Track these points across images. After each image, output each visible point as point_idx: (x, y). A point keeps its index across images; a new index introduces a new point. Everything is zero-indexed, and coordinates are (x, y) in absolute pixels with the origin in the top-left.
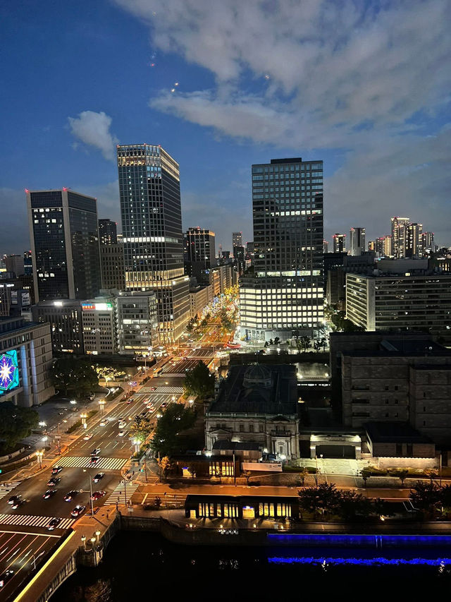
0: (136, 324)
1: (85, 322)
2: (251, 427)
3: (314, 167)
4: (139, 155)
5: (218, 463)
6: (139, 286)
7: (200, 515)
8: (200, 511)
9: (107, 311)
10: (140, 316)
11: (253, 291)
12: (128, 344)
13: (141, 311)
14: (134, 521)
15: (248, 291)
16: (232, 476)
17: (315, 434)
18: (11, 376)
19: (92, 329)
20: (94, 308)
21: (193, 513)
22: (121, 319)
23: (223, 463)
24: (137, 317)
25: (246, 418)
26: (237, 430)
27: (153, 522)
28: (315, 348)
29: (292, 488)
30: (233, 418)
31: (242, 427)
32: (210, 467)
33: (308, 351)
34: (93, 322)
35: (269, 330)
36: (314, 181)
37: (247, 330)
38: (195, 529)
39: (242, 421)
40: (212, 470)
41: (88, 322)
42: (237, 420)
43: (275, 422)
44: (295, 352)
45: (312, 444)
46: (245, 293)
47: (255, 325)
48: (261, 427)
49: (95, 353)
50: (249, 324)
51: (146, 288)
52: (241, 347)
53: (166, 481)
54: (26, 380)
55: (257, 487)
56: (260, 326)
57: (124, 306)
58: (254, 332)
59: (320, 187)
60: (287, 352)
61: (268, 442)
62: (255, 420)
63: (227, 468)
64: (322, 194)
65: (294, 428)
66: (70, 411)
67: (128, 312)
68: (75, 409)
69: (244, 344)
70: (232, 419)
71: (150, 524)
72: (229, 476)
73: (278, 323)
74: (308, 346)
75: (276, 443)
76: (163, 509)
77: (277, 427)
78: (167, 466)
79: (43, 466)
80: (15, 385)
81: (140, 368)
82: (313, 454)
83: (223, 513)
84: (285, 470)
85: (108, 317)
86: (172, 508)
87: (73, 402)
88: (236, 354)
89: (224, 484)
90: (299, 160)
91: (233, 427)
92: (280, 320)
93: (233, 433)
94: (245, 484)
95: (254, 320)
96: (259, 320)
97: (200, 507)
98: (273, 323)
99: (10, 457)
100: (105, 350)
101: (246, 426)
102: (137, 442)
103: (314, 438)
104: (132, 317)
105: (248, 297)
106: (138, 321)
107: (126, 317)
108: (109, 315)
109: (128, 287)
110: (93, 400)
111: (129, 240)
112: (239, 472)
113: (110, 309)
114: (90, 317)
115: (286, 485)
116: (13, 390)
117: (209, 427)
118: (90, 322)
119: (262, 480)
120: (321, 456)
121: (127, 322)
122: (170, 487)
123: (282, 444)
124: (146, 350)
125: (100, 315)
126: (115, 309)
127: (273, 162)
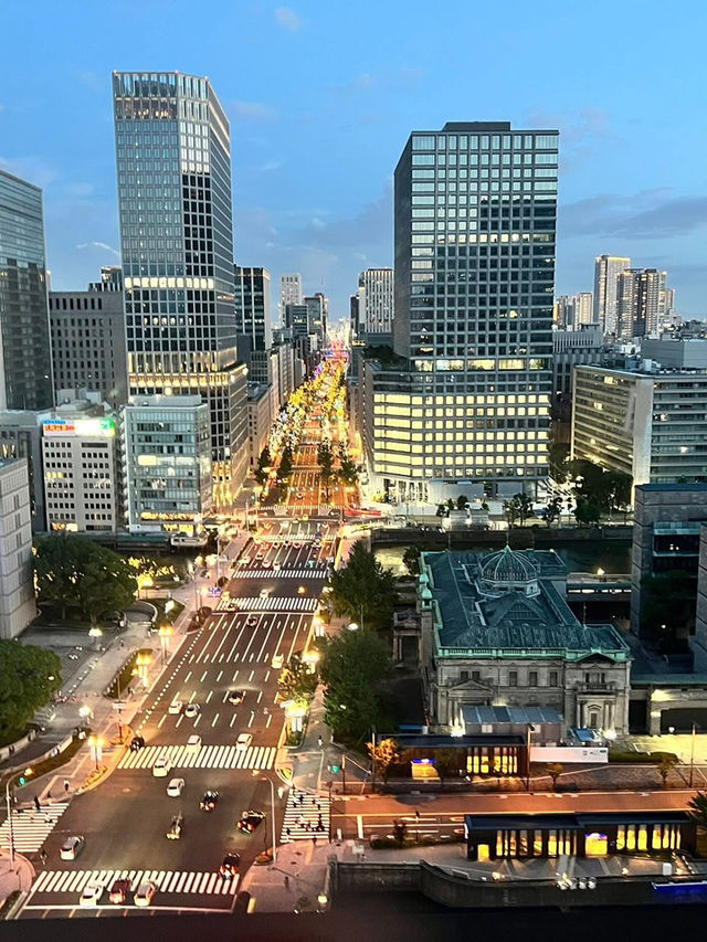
0: (166, 466)
1: (51, 460)
2: (534, 676)
3: (541, 143)
4: (164, 95)
5: (485, 750)
6: (159, 384)
7: (499, 853)
8: (499, 847)
10: (177, 450)
11: (404, 399)
12: (147, 509)
13: (179, 438)
14: (363, 871)
15: (392, 398)
16: (513, 775)
17: (662, 687)
19: (65, 475)
20: (72, 429)
21: (483, 850)
22: (134, 453)
23: (497, 750)
24: (171, 450)
25: (526, 659)
26: (503, 683)
27: (406, 872)
28: (544, 519)
29: (644, 794)
30: (498, 658)
31: (514, 675)
32: (469, 759)
33: (529, 522)
34: (67, 460)
35: (437, 478)
36: (539, 173)
37: (387, 482)
38: (500, 881)
39: (513, 665)
40: (474, 764)
41: (56, 460)
42: (503, 662)
43: (584, 666)
44: (502, 525)
45: (653, 706)
46: (386, 404)
47: (407, 471)
48: (554, 675)
49: (73, 527)
50: (391, 469)
51: (174, 389)
52: (383, 516)
53: (385, 791)
55: (574, 795)
56: (418, 472)
57: (141, 427)
58: (402, 485)
59: (551, 186)
60: (487, 527)
61: (568, 706)
62: (541, 663)
63: (505, 758)
64: (555, 201)
65: (622, 678)
66: (89, 651)
67: (148, 439)
68: (98, 647)
69: (386, 509)
70: (493, 662)
71: (398, 878)
72: (508, 775)
73: (456, 467)
74: (532, 514)
75: (586, 707)
76: (411, 845)
77: (588, 675)
78: (394, 759)
79: (101, 768)
81: (199, 560)
82: (656, 727)
83: (545, 846)
84: (612, 759)
85: (103, 451)
86: (428, 843)
87: (95, 632)
88: (381, 530)
89: (507, 789)
90: (502, 128)
91: (495, 676)
92: (459, 460)
93: (497, 690)
94: (548, 790)
95: (406, 459)
96: (418, 461)
97: (499, 839)
98: (445, 467)
99: (11, 751)
100: (97, 522)
101: (523, 675)
102: (295, 710)
103: (659, 696)
104: (158, 451)
105: (391, 410)
106: (170, 459)
107: (143, 451)
108: (105, 445)
109: (133, 385)
110: (125, 629)
111: (137, 282)
112: (525, 767)
113: (109, 433)
114: (61, 450)
115: (630, 789)
117: (445, 677)
118: (61, 460)
119: (578, 781)
120: (671, 729)
121: (147, 460)
122: (397, 800)
123: (593, 707)
124: (188, 520)
125: (83, 445)
126: (119, 432)
127: (453, 129)
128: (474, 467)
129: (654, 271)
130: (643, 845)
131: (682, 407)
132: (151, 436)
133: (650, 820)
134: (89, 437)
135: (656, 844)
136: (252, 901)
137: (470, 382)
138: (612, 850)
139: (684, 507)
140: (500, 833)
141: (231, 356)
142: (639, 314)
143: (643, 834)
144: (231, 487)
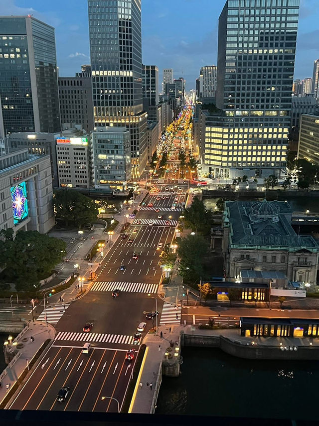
0: (110, 159)
1: (60, 155)
2: (274, 258)
3: (291, 3)
5: (250, 289)
6: (108, 121)
7: (255, 334)
8: (255, 331)
9: (82, 146)
10: (115, 152)
11: (220, 130)
12: (102, 179)
13: (117, 147)
14: (195, 338)
15: (214, 129)
16: (262, 301)
18: (23, 206)
19: (66, 162)
20: (69, 141)
21: (248, 332)
22: (97, 153)
23: (256, 290)
24: (113, 152)
25: (270, 250)
26: (260, 260)
27: (213, 339)
28: (283, 187)
30: (258, 250)
31: (265, 257)
32: (243, 293)
33: (276, 188)
34: (67, 156)
35: (232, 168)
36: (289, 19)
37: (210, 169)
38: (255, 345)
39: (265, 253)
40: (245, 295)
41: (62, 156)
43: (297, 254)
44: (263, 189)
46: (211, 132)
47: (220, 164)
48: (283, 258)
49: (70, 186)
50: (212, 163)
51: (114, 124)
52: (208, 184)
53: (205, 305)
54: (35, 211)
55: (290, 311)
56: (225, 164)
57: (100, 141)
58: (217, 170)
59: (295, 25)
60: (256, 190)
61: (289, 272)
62: (278, 252)
63: (259, 293)
64: (296, 33)
65: (314, 260)
66: (78, 240)
67: (103, 147)
68: (82, 239)
69: (209, 181)
70: (256, 251)
71: (210, 342)
72: (260, 300)
73: (242, 162)
74: (277, 184)
75: (297, 272)
76: (216, 329)
77: (299, 258)
78: (209, 292)
79: (83, 290)
80: (26, 215)
81: (125, 202)
83: (275, 332)
84: (308, 296)
85: (83, 152)
86: (224, 328)
87: (81, 232)
88: (207, 191)
89: (260, 307)
91: (256, 257)
92: (244, 159)
93: (257, 264)
94: (278, 308)
95: (219, 158)
96: (225, 159)
97: (255, 328)
98: (237, 162)
99: (46, 282)
100: (80, 184)
101: (269, 257)
102: (167, 269)
104: (107, 152)
105: (214, 135)
106: (113, 156)
107: (101, 153)
108: (84, 149)
109: (96, 122)
110: (93, 231)
111: (98, 73)
112: (268, 298)
113: (86, 144)
114: (65, 151)
115: (315, 309)
116: (24, 219)
117: (234, 257)
118: (65, 156)
119: (291, 305)
121: (101, 156)
122: (211, 309)
123: (302, 273)
124: (121, 184)
125: (74, 149)
126: (90, 143)
128: (251, 162)
132: (103, 146)
134: (77, 145)
136: (147, 348)
137: (251, 121)
138: (305, 335)
140: (255, 325)
141: (140, 108)
144: (139, 170)
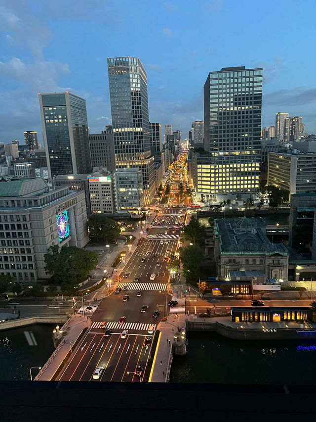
0: (128, 191)
1: (92, 190)
2: (254, 261)
3: (256, 73)
4: (124, 65)
5: (237, 286)
6: (125, 164)
7: (243, 320)
8: (243, 318)
9: (108, 183)
10: (132, 186)
11: (208, 166)
12: (123, 206)
13: (132, 182)
14: (197, 324)
15: (204, 166)
16: (247, 294)
17: (299, 265)
18: (65, 228)
19: (96, 195)
20: (98, 180)
21: (237, 319)
22: (118, 187)
23: (242, 286)
24: (130, 186)
25: (251, 255)
26: (243, 263)
27: (211, 325)
28: (258, 206)
29: (294, 301)
30: (242, 255)
31: (247, 261)
32: (232, 288)
33: (252, 208)
34: (97, 190)
35: (219, 194)
36: (255, 84)
37: (202, 196)
38: (244, 329)
39: (247, 257)
40: (233, 290)
41: (93, 190)
42: (244, 256)
43: (272, 257)
44: (243, 209)
45: (297, 271)
46: (202, 168)
47: (209, 191)
48: (261, 261)
49: (100, 212)
50: (204, 191)
51: (130, 166)
52: (201, 207)
53: (203, 299)
54: (74, 231)
55: (269, 301)
56: (213, 192)
57: (120, 179)
58: (208, 196)
59: (260, 89)
60: (238, 210)
61: (267, 271)
62: (257, 256)
63: (244, 288)
64: (261, 94)
65: (285, 262)
66: (106, 252)
67: (122, 183)
68: (109, 251)
69: (202, 205)
70: (240, 256)
71: (208, 327)
72: (246, 294)
73: (226, 189)
74: (253, 205)
75: (273, 272)
76: (213, 316)
77: (273, 261)
78: (206, 288)
79: (111, 290)
80: (68, 235)
81: (140, 222)
82: (298, 278)
83: (259, 318)
84: (282, 289)
85: (108, 187)
86: (218, 316)
87: (108, 246)
88: (200, 211)
89: (245, 299)
90: (242, 69)
91: (241, 261)
92: (228, 187)
93: (241, 266)
94: (260, 299)
95: (209, 187)
96: (213, 188)
97: (243, 315)
98: (222, 189)
99: (83, 284)
100: (106, 210)
101: (251, 260)
102: (173, 272)
103: (299, 268)
104: (126, 187)
105: (204, 171)
106: (130, 189)
107: (121, 187)
108: (109, 185)
109: (117, 165)
110: (117, 245)
111: (117, 130)
112: (251, 292)
113: (110, 181)
114: (95, 187)
115: (288, 299)
116: (67, 238)
117: (223, 261)
118: (95, 190)
119: (270, 296)
120: (304, 279)
121: (122, 190)
122: (208, 301)
123: (276, 272)
124: (136, 209)
125: (102, 185)
126: (113, 180)
127: (224, 70)
128: (233, 189)
129: (298, 117)
130: (293, 318)
131: (308, 166)
132: (123, 182)
133: (296, 310)
134: (103, 182)
135: (298, 318)
136: (160, 333)
137: (232, 159)
138: (282, 319)
139: (308, 202)
140: (243, 313)
141: (149, 153)
142: (292, 133)
143: (293, 314)
144: (150, 198)
